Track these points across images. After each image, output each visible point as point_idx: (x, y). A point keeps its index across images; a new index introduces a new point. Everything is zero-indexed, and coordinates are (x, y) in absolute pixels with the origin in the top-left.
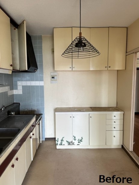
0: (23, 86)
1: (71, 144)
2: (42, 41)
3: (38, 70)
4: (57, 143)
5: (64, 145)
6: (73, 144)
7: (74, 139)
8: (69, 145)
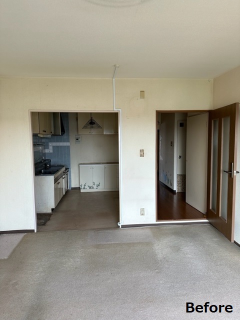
0: (53, 146)
1: (91, 188)
4: (81, 188)
5: (86, 189)
7: (94, 184)
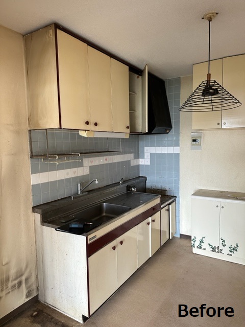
0: (151, 154)
1: (217, 250)
2: (180, 86)
3: (173, 130)
4: (194, 244)
5: (204, 249)
6: (221, 251)
7: (222, 244)
8: (212, 251)
